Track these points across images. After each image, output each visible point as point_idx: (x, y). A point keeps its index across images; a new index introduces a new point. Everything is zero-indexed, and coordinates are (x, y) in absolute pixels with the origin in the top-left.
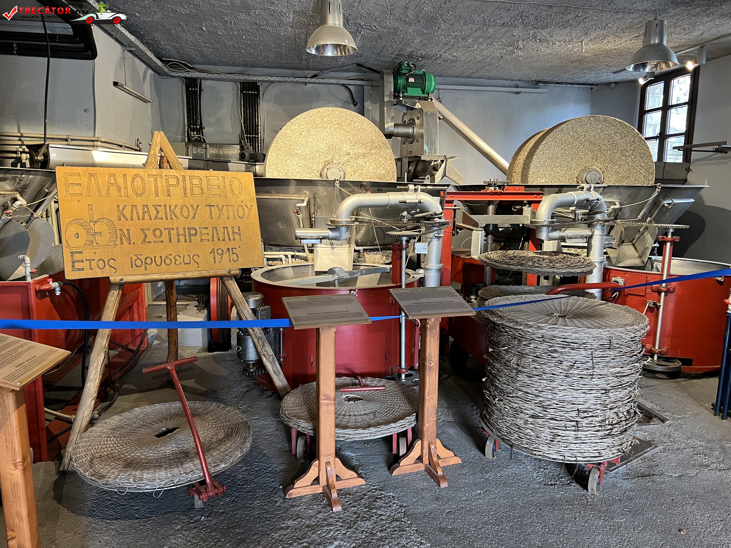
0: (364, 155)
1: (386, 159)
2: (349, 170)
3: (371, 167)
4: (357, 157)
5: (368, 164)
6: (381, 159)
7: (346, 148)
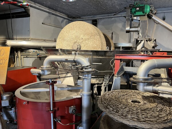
0: (88, 39)
1: (97, 40)
2: (82, 45)
3: (91, 44)
4: (86, 40)
5: (89, 42)
6: (95, 40)
7: (82, 36)
